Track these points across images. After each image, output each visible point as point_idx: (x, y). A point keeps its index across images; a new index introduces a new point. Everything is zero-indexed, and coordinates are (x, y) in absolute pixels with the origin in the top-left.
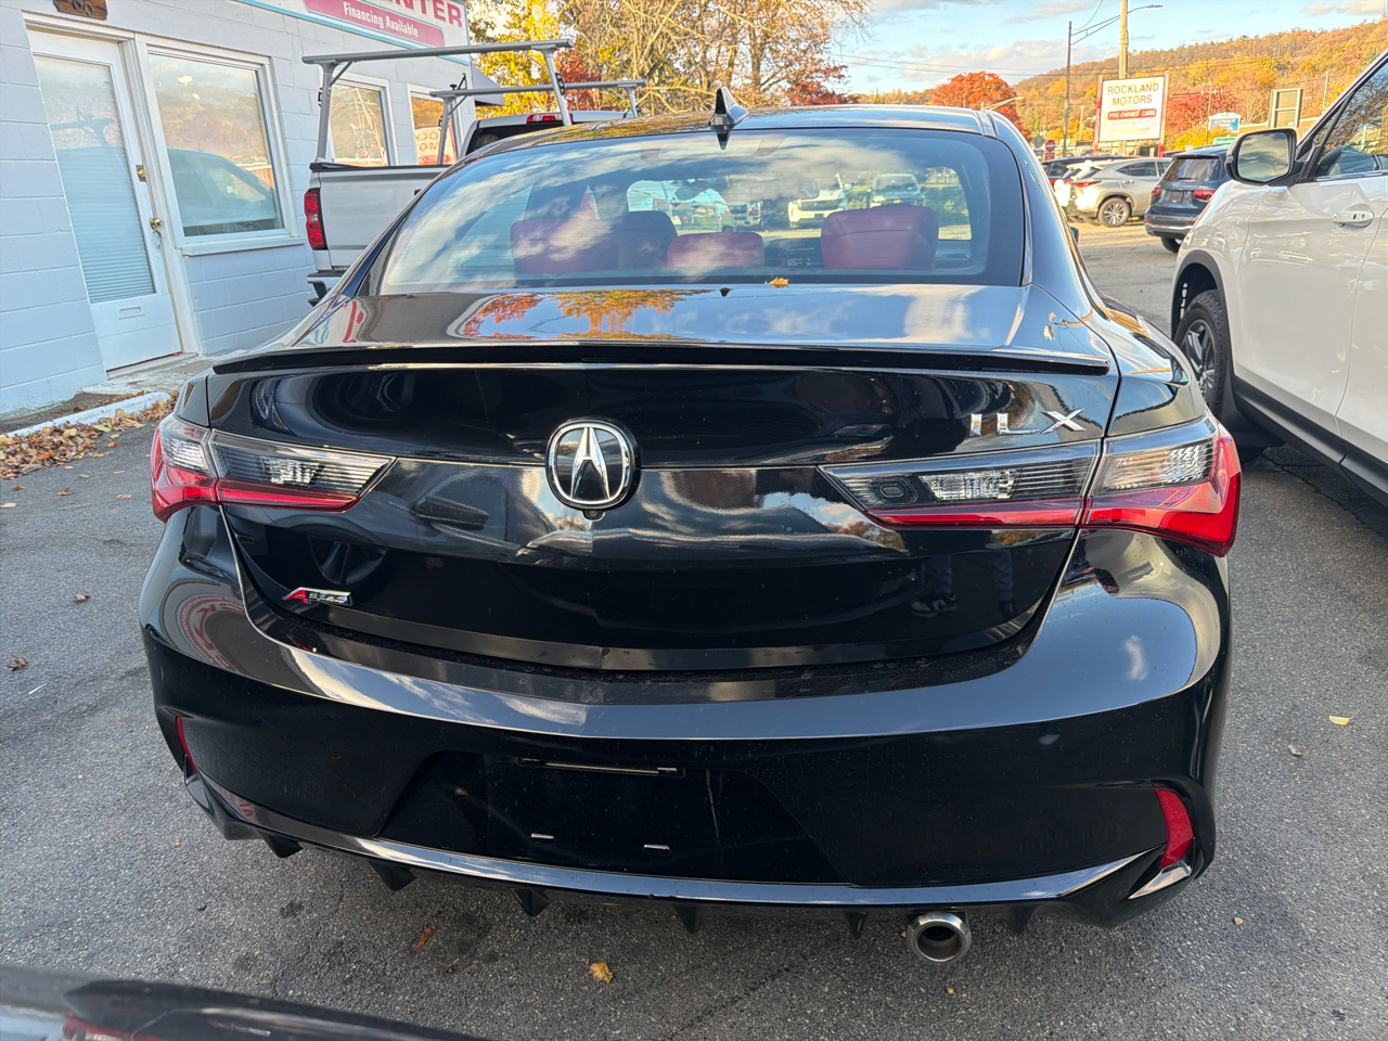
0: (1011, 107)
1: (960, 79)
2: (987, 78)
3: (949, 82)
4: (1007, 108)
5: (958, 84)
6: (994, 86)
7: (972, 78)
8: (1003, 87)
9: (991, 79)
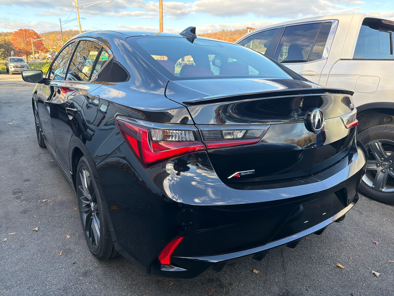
0: (40, 41)
1: (21, 30)
2: (31, 31)
3: (17, 31)
4: (39, 41)
5: (21, 32)
6: (33, 34)
7: (26, 30)
8: (37, 34)
9: (32, 31)
